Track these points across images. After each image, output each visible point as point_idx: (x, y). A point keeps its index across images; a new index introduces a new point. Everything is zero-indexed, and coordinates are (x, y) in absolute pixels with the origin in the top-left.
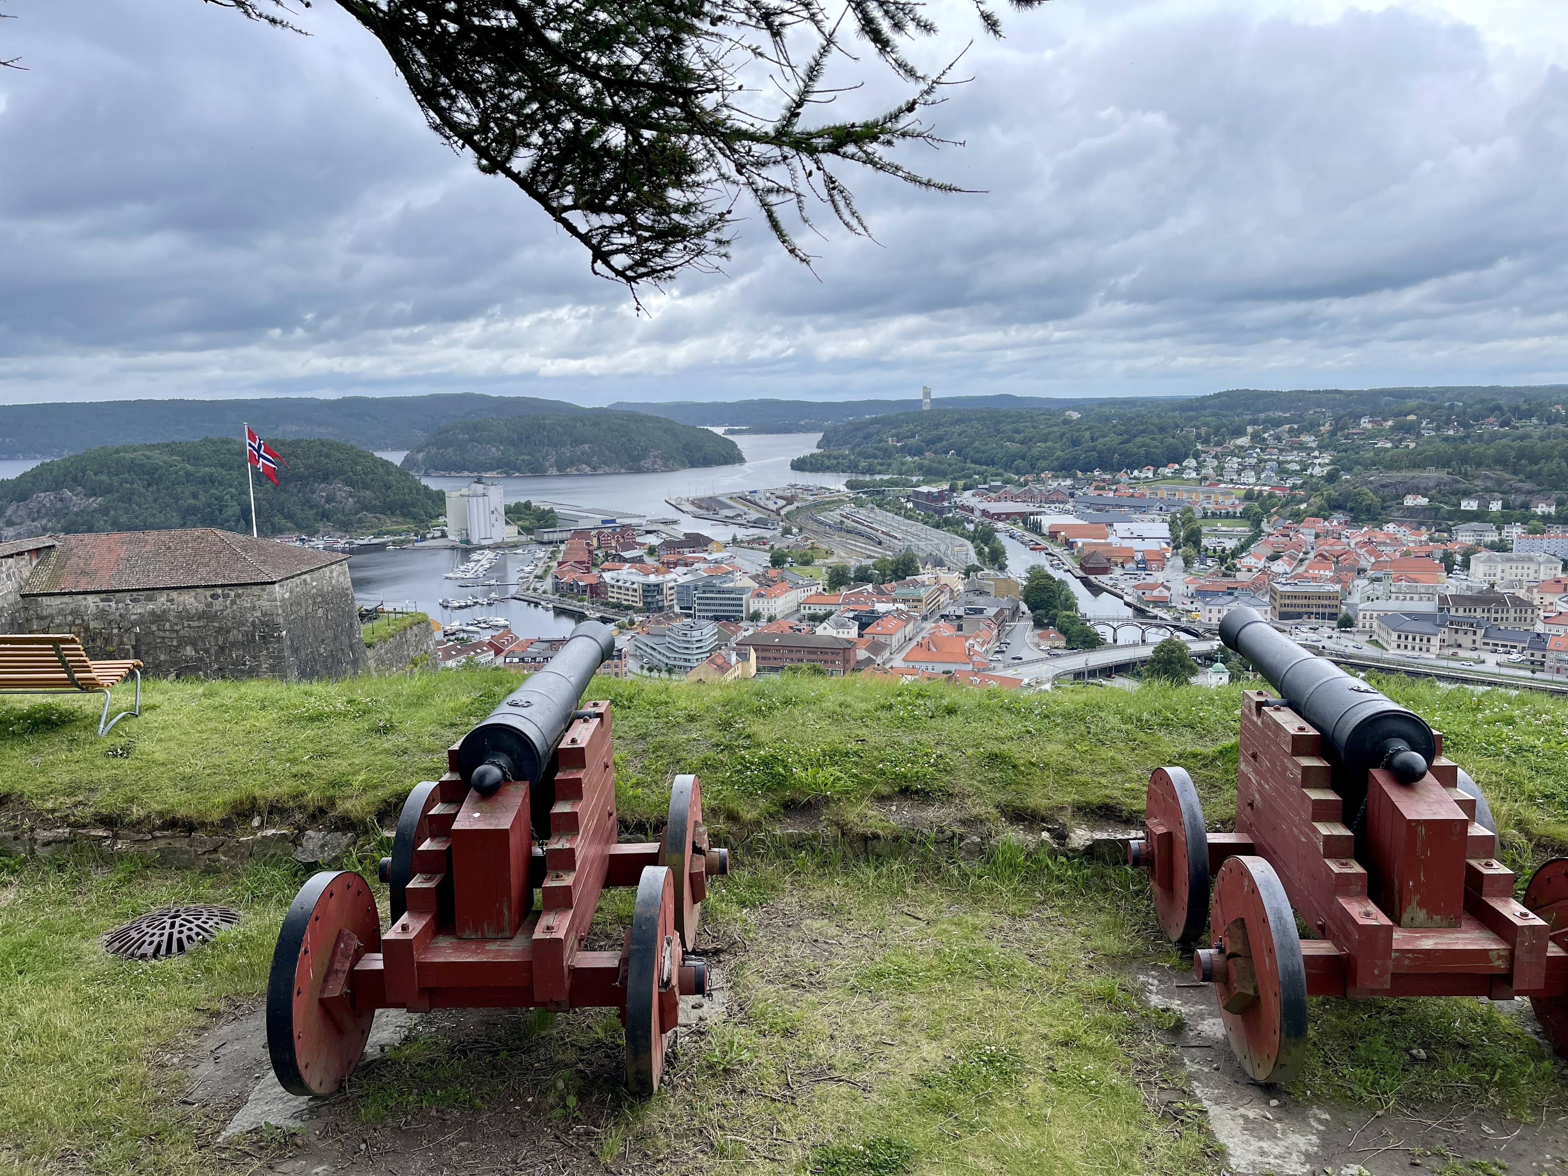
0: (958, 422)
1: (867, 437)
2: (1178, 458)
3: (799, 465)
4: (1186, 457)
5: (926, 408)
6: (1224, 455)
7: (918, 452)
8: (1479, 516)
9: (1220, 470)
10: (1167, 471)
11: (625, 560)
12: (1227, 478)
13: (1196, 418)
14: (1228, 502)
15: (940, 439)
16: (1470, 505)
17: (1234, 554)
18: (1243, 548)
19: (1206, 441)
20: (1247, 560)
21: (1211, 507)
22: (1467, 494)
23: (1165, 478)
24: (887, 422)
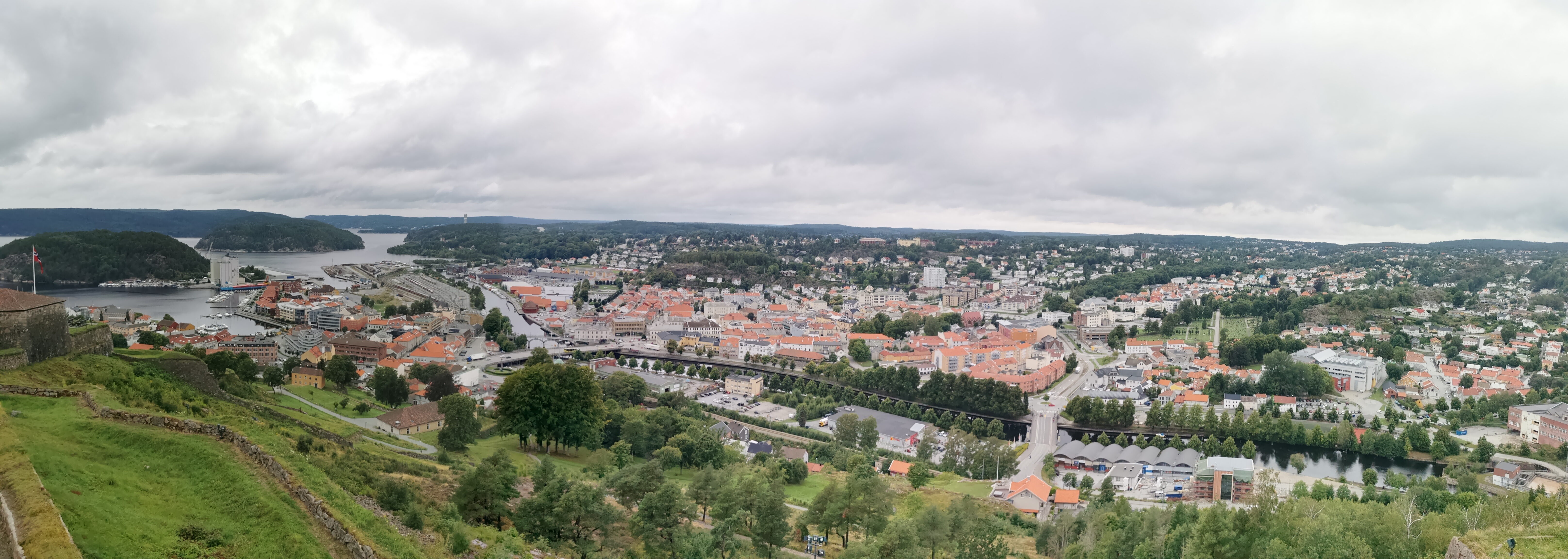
0: (478, 230)
1: (431, 236)
2: (588, 253)
3: (392, 251)
4: (592, 253)
5: (465, 222)
6: (612, 253)
7: (455, 246)
8: (713, 285)
9: (609, 260)
10: (581, 260)
11: (293, 297)
12: (612, 264)
13: (603, 233)
14: (610, 277)
15: (468, 239)
16: (710, 280)
17: (604, 303)
18: (610, 300)
19: (604, 245)
20: (609, 306)
21: (600, 278)
22: (710, 275)
23: (580, 264)
24: (441, 229)
